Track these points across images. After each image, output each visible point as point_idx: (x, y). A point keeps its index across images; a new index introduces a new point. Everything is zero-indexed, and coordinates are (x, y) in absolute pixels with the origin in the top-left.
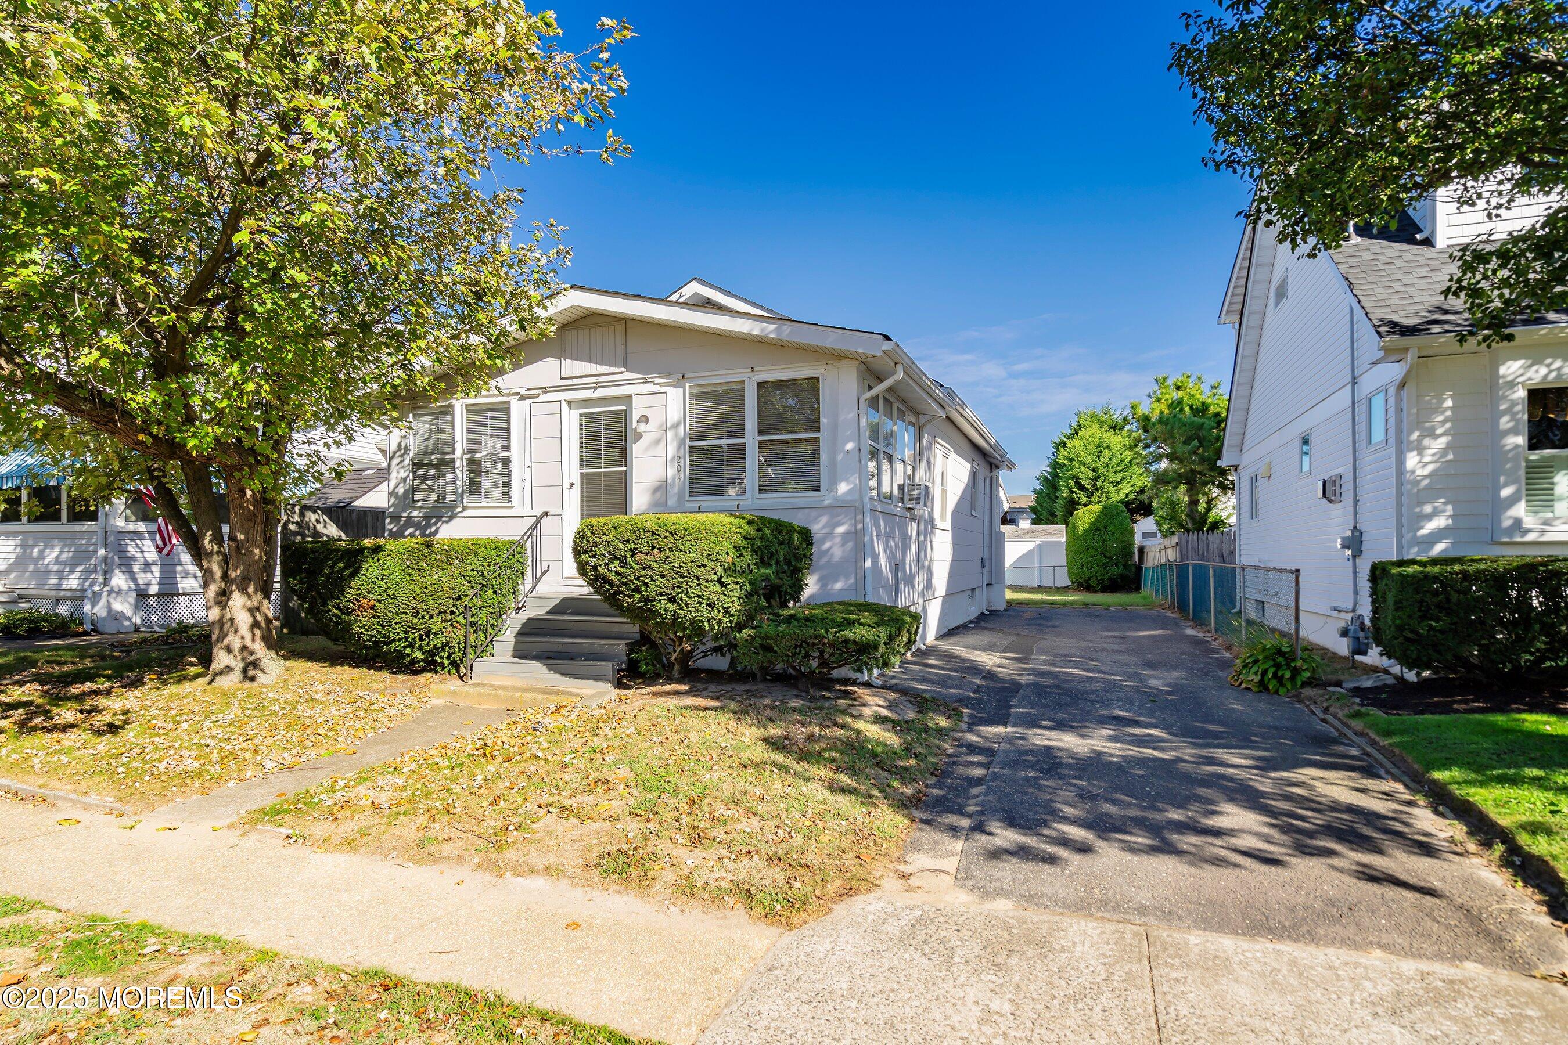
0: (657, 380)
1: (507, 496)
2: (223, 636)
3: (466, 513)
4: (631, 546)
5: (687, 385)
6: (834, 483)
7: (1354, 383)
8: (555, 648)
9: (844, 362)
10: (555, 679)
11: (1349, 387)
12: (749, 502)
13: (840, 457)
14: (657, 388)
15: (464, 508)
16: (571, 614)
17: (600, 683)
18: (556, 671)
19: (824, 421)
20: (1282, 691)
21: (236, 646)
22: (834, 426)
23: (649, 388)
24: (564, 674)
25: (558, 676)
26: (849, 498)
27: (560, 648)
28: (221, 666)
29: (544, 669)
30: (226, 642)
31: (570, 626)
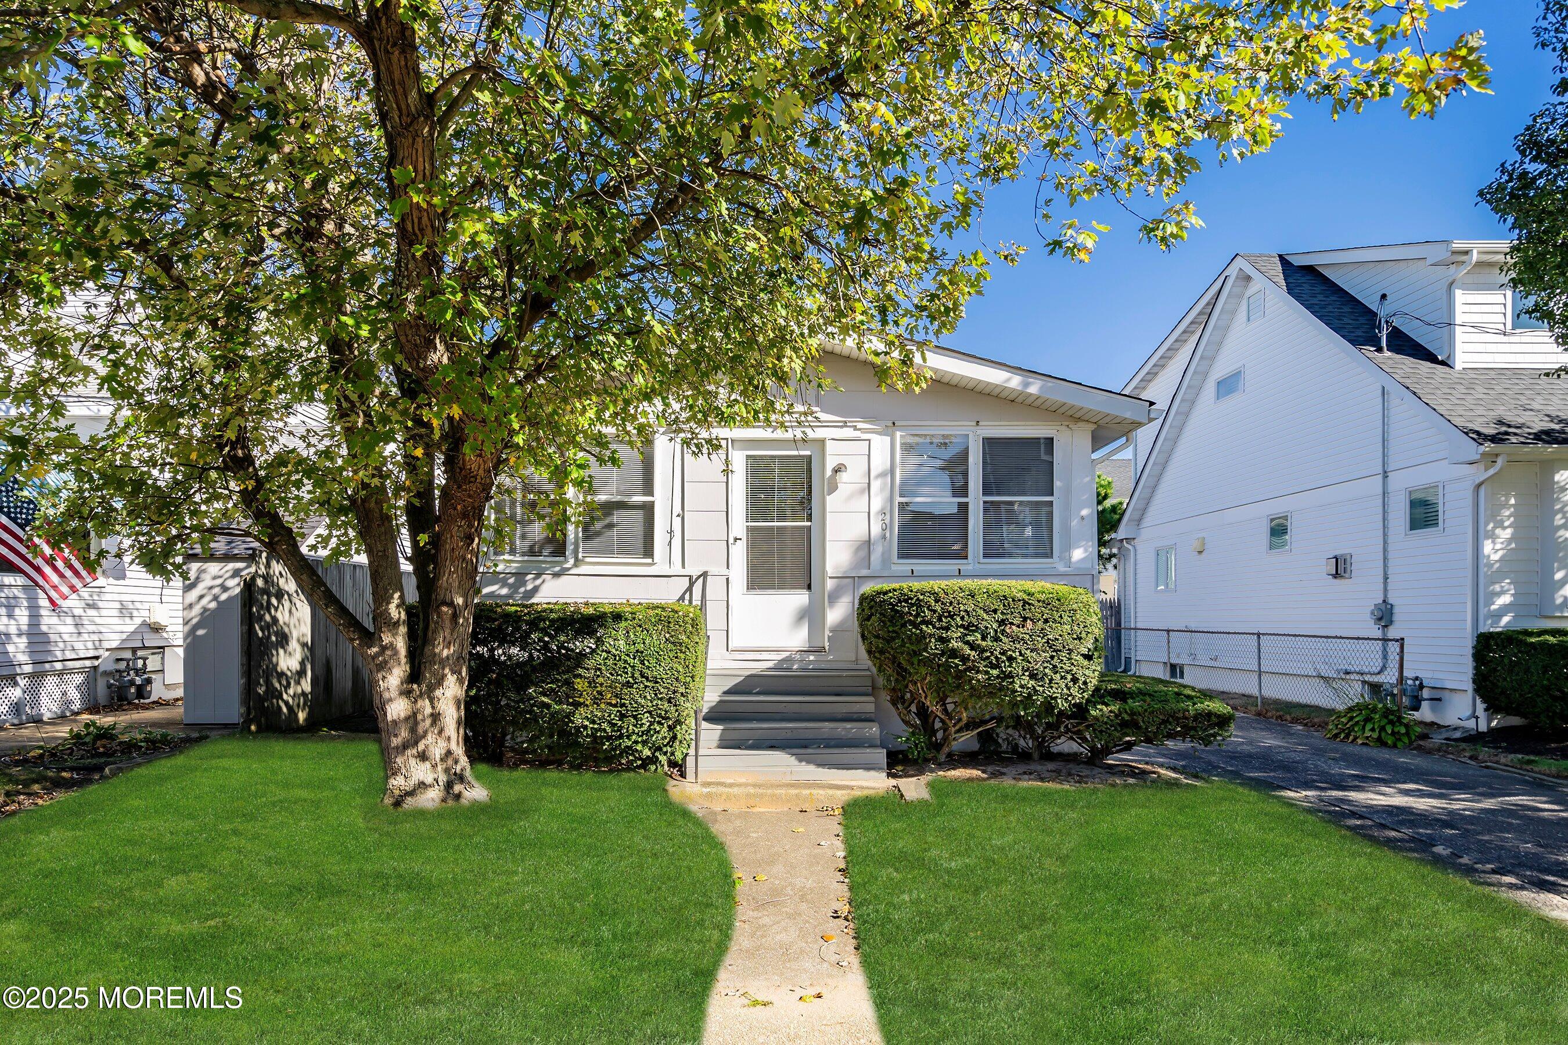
0: (860, 425)
1: (648, 551)
2: (415, 739)
3: (583, 569)
4: (999, 616)
5: (898, 434)
6: (1068, 548)
7: (1385, 475)
8: (783, 735)
9: (1080, 424)
10: (809, 772)
11: (1380, 477)
12: (970, 567)
13: (1074, 523)
14: (857, 434)
15: (577, 562)
16: (759, 693)
17: (873, 773)
18: (809, 762)
19: (1057, 484)
20: (1399, 744)
21: (437, 752)
22: (1068, 490)
23: (848, 433)
24: (820, 765)
25: (812, 768)
26: (1083, 566)
27: (789, 735)
28: (413, 781)
29: (792, 760)
30: (421, 746)
31: (780, 708)
